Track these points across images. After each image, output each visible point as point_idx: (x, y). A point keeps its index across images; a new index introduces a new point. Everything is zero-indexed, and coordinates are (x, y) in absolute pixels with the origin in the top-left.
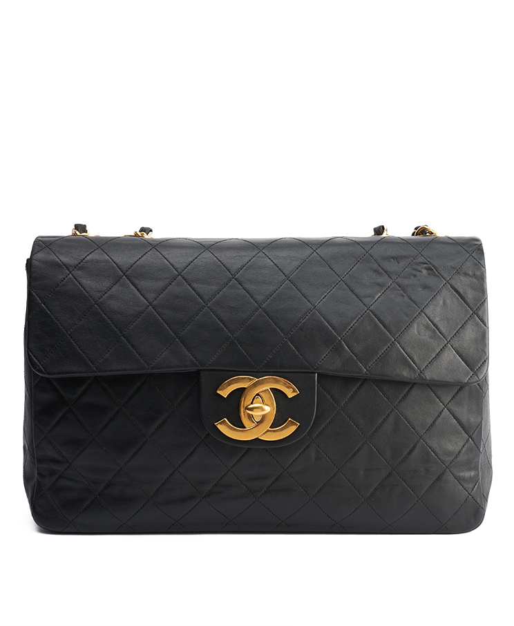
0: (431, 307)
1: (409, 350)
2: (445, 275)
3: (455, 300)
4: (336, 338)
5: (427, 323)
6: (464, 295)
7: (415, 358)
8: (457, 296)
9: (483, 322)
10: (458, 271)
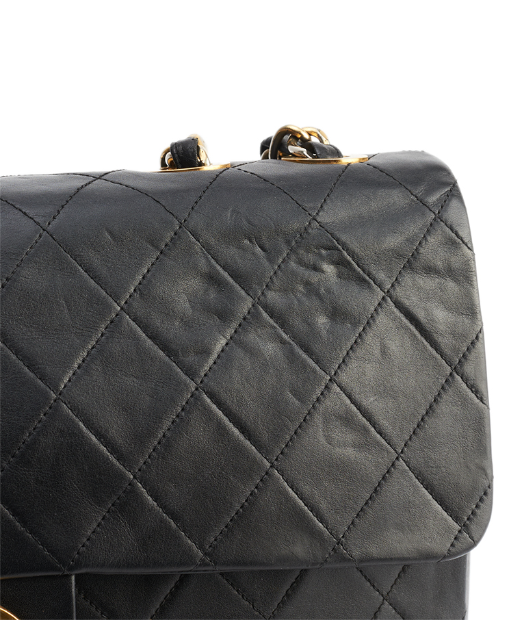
0: (353, 365)
1: (306, 489)
2: (381, 276)
3: (407, 341)
4: (122, 477)
5: (348, 411)
6: (428, 327)
7: (323, 506)
8: (412, 328)
9: (477, 392)
10: (411, 262)
